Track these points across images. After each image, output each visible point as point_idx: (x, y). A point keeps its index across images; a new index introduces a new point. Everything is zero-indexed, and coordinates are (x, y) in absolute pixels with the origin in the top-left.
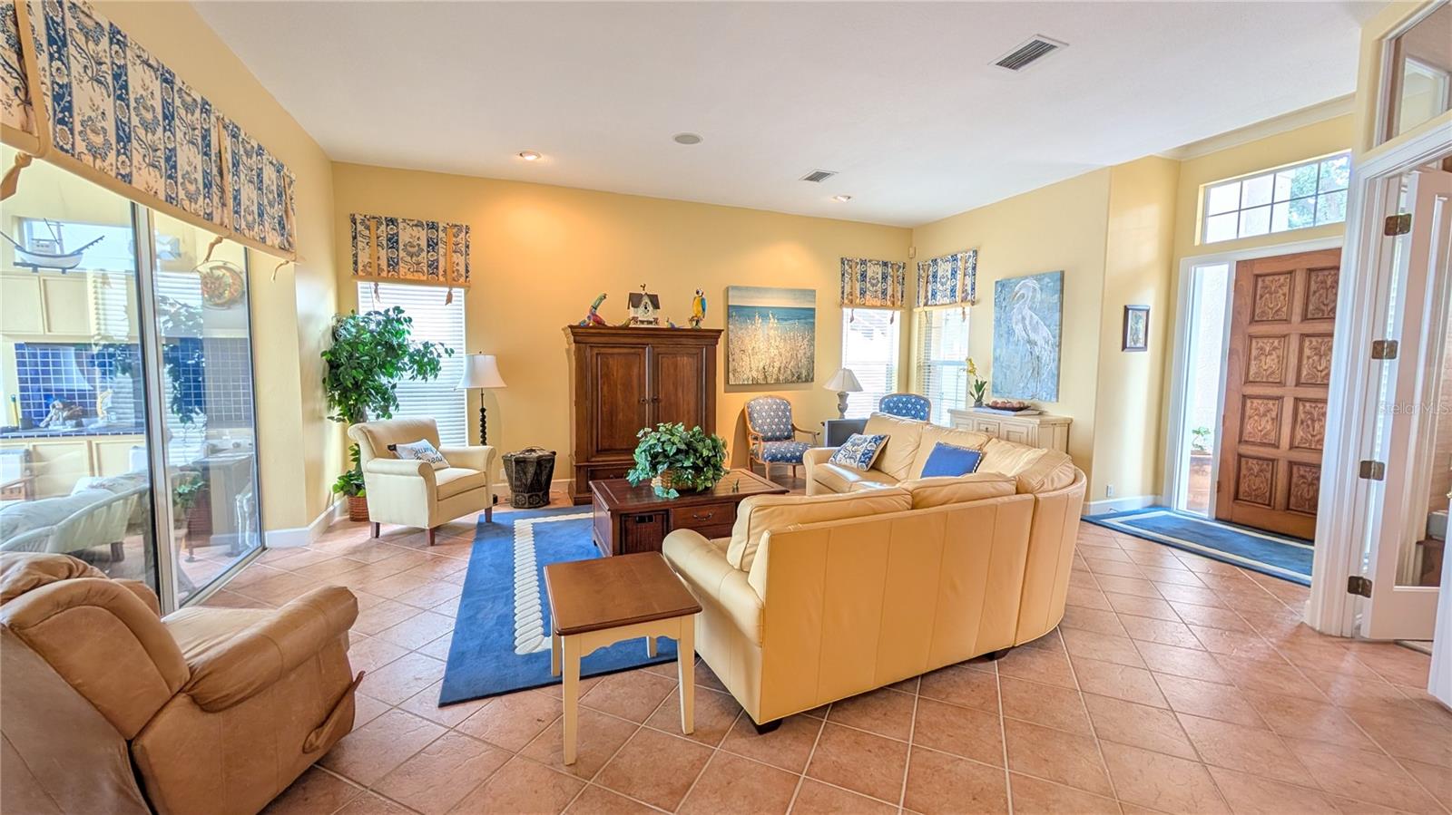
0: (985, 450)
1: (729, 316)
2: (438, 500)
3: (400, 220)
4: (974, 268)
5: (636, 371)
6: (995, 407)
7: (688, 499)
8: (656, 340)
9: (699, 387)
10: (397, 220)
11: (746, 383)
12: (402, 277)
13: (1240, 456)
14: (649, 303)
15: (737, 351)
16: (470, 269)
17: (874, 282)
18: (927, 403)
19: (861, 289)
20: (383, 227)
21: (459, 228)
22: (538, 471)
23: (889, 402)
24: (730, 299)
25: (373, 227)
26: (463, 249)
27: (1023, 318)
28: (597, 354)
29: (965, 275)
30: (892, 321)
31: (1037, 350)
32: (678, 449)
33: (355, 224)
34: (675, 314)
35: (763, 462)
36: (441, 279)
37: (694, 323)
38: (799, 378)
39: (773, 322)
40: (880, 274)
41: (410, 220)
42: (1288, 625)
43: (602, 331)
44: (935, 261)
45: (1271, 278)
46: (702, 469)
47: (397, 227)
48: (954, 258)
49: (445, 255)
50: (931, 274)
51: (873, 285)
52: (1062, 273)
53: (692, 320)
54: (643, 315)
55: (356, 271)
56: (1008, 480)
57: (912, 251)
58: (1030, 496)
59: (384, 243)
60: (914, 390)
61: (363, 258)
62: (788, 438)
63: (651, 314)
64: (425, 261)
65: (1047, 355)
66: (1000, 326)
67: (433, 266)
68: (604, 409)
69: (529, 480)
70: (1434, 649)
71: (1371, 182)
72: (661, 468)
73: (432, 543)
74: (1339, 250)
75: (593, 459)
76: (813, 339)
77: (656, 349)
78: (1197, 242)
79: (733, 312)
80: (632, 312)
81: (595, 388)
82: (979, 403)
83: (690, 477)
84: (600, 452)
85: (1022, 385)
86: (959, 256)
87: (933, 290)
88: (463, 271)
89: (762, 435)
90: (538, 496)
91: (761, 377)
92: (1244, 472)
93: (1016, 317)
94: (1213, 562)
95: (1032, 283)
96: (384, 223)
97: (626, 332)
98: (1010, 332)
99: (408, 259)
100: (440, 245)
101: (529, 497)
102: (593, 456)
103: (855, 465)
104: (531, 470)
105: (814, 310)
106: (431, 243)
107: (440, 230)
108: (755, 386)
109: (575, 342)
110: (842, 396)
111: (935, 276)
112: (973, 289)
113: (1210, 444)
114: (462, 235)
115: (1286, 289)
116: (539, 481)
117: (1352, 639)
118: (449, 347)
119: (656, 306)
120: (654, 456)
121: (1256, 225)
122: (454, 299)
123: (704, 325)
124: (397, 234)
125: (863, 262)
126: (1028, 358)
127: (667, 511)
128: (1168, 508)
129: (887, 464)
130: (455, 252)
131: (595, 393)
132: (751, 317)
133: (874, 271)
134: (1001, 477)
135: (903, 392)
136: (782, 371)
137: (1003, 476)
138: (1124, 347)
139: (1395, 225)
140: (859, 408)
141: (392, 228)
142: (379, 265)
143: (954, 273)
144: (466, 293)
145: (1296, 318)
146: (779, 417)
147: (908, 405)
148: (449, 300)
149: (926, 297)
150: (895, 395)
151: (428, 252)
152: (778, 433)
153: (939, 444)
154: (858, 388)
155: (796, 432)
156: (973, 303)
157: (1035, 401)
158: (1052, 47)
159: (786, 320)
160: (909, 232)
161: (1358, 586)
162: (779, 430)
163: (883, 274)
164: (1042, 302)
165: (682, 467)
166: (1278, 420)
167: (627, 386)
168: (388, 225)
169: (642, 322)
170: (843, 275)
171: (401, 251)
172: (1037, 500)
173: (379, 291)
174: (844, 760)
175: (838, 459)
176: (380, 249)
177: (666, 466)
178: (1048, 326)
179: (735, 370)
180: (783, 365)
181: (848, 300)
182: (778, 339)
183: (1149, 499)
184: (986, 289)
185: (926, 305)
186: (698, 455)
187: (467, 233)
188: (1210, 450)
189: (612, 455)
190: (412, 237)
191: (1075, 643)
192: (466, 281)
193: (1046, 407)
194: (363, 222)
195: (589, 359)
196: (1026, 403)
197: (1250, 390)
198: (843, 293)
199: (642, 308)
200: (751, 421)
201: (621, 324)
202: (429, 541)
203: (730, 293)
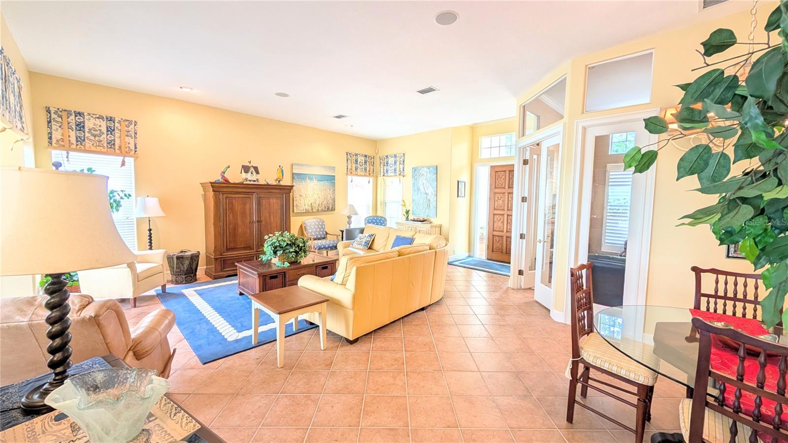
0: (415, 237)
1: (293, 178)
2: (138, 281)
3: (85, 114)
4: (404, 161)
5: (248, 206)
6: (414, 220)
7: (293, 267)
8: (260, 190)
9: (282, 215)
10: (83, 114)
11: (302, 211)
12: (87, 149)
13: (493, 236)
14: (254, 171)
15: (298, 195)
16: (137, 146)
17: (361, 164)
18: (385, 220)
19: (356, 167)
20: (73, 117)
21: (130, 122)
22: (191, 263)
23: (369, 220)
24: (294, 170)
25: (65, 117)
26: (133, 135)
27: (423, 184)
28: (226, 197)
29: (400, 164)
30: (369, 182)
31: (428, 197)
32: (287, 243)
33: (50, 113)
34: (267, 177)
35: (314, 250)
36: (117, 151)
37: (278, 182)
38: (328, 209)
39: (315, 181)
40: (364, 160)
41: (93, 114)
42: (505, 288)
43: (229, 185)
44: (387, 156)
45: (500, 173)
46: (298, 252)
47: (84, 118)
48: (395, 156)
49: (120, 137)
50: (385, 162)
51: (361, 166)
52: (437, 166)
53: (276, 180)
54: (251, 177)
55: (51, 144)
56: (427, 245)
57: (377, 151)
58: (434, 250)
59: (74, 127)
60: (379, 214)
61: (56, 135)
62: (324, 238)
63: (254, 177)
64: (105, 140)
65: (433, 199)
66: (414, 186)
67: (112, 144)
68: (231, 227)
69: (186, 268)
70: (535, 288)
71: (520, 148)
72: (279, 253)
73: (135, 306)
74: (514, 165)
75: (224, 254)
76: (334, 190)
77: (259, 195)
78: (479, 158)
79: (294, 176)
80: (244, 175)
81: (225, 215)
82: (407, 219)
83: (294, 256)
84: (228, 250)
85: (423, 211)
86: (397, 155)
87: (387, 169)
88: (133, 147)
89: (313, 237)
90: (191, 276)
91: (310, 208)
92: (494, 241)
93: (421, 183)
94: (487, 273)
95: (426, 169)
96: (73, 114)
97: (242, 186)
98: (419, 189)
99: (93, 138)
100: (116, 131)
101: (185, 278)
102: (224, 253)
103: (362, 247)
104: (187, 262)
105: (334, 176)
106: (109, 129)
107: (116, 122)
108: (307, 213)
109: (213, 191)
110: (349, 217)
111: (387, 163)
112: (403, 170)
113: (485, 232)
114: (132, 126)
115: (504, 177)
116: (191, 268)
117: (520, 289)
118: (127, 193)
119: (257, 173)
120: (275, 247)
121: (495, 153)
122: (126, 164)
123: (282, 183)
124: (84, 122)
125: (356, 155)
126: (425, 200)
127: (285, 272)
128: (473, 257)
129: (375, 246)
130: (127, 136)
131: (225, 218)
132: (304, 179)
133: (361, 159)
134: (425, 245)
135: (374, 215)
136: (320, 206)
137: (425, 244)
138: (458, 196)
139: (525, 162)
140: (357, 223)
141: (79, 118)
142: (70, 141)
143: (395, 163)
144: (135, 160)
145: (507, 187)
146: (320, 228)
147: (378, 221)
148: (123, 164)
149: (384, 172)
150: (372, 216)
151: (107, 135)
152: (319, 236)
153: (397, 236)
154: (356, 214)
155: (328, 235)
156: (404, 176)
157: (429, 218)
158: (435, 90)
159: (322, 181)
160: (375, 142)
161: (521, 273)
162: (320, 234)
163: (365, 160)
164: (430, 178)
165: (289, 252)
166: (503, 222)
167: (243, 213)
168: (76, 116)
169: (250, 181)
170: (347, 160)
171: (86, 133)
172: (436, 252)
173: (69, 157)
174: (382, 345)
175: (354, 245)
176: (70, 130)
177: (281, 252)
178: (432, 187)
179: (297, 205)
180: (320, 203)
181: (349, 172)
182: (318, 190)
183: (467, 254)
184: (408, 171)
185: (384, 176)
186: (296, 246)
187: (135, 125)
188: (485, 235)
189: (236, 251)
190: (95, 124)
191: (448, 302)
192: (135, 154)
193: (432, 220)
194: (56, 113)
195: (221, 200)
196: (425, 219)
197: (496, 212)
198: (347, 168)
199: (249, 174)
200: (306, 230)
201: (239, 182)
202: (133, 305)
203: (294, 167)
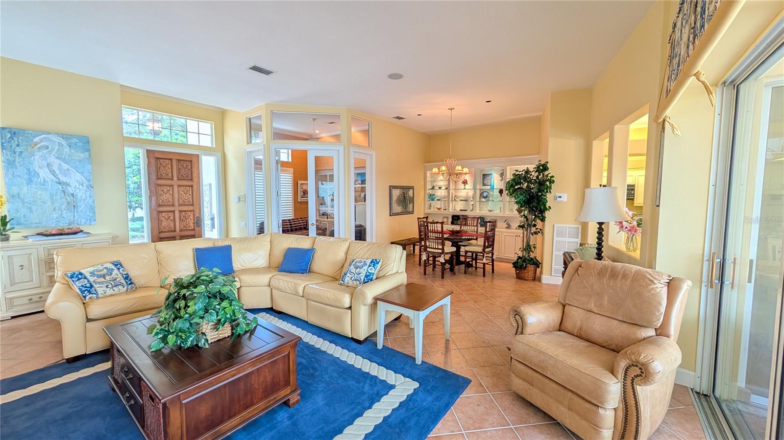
45: (163, 160)
52: (89, 139)
115: (169, 166)
145: (175, 178)
164: (71, 155)
166: (174, 220)
197: (160, 209)
